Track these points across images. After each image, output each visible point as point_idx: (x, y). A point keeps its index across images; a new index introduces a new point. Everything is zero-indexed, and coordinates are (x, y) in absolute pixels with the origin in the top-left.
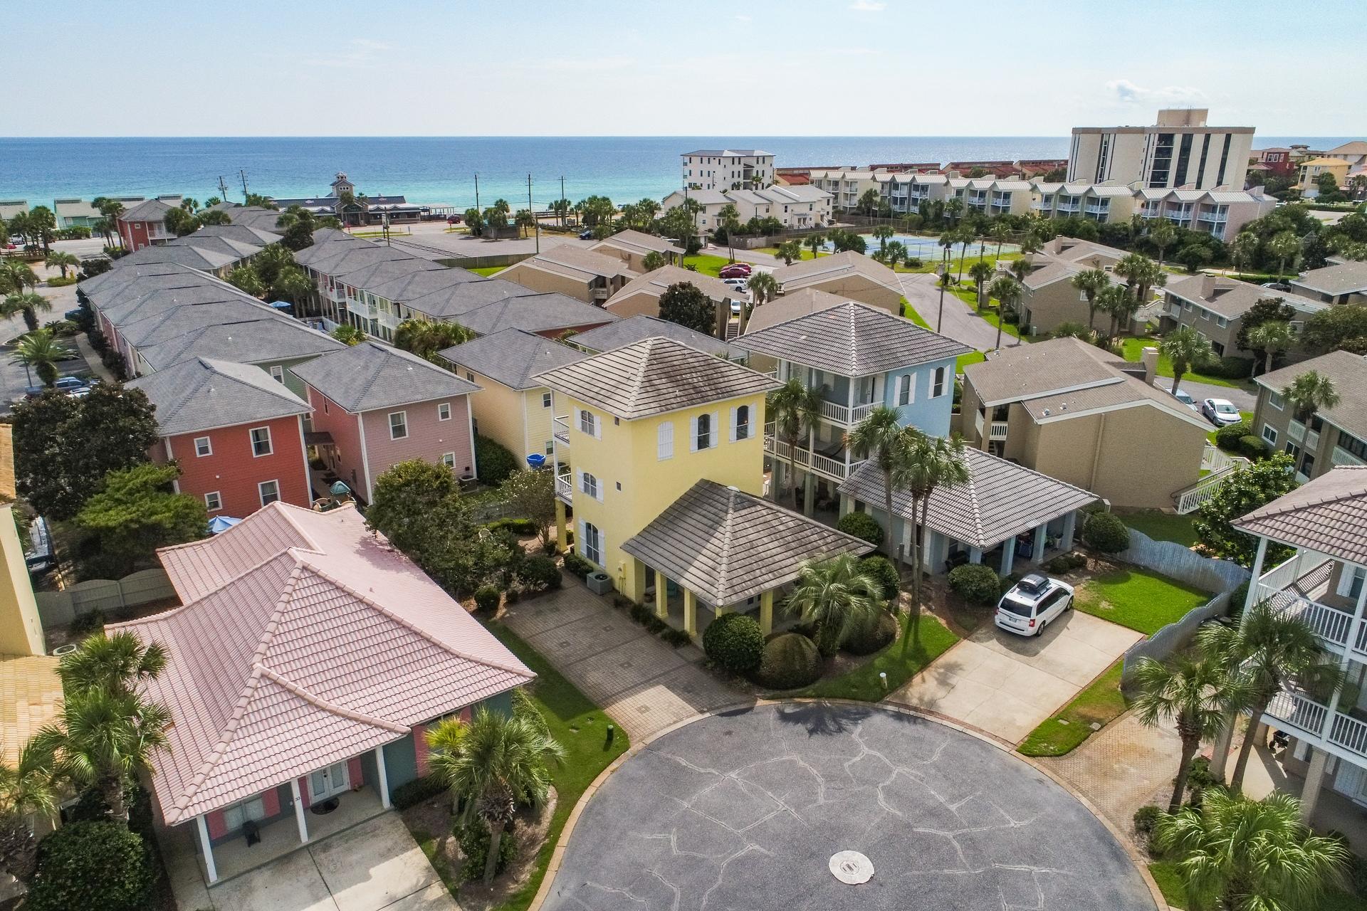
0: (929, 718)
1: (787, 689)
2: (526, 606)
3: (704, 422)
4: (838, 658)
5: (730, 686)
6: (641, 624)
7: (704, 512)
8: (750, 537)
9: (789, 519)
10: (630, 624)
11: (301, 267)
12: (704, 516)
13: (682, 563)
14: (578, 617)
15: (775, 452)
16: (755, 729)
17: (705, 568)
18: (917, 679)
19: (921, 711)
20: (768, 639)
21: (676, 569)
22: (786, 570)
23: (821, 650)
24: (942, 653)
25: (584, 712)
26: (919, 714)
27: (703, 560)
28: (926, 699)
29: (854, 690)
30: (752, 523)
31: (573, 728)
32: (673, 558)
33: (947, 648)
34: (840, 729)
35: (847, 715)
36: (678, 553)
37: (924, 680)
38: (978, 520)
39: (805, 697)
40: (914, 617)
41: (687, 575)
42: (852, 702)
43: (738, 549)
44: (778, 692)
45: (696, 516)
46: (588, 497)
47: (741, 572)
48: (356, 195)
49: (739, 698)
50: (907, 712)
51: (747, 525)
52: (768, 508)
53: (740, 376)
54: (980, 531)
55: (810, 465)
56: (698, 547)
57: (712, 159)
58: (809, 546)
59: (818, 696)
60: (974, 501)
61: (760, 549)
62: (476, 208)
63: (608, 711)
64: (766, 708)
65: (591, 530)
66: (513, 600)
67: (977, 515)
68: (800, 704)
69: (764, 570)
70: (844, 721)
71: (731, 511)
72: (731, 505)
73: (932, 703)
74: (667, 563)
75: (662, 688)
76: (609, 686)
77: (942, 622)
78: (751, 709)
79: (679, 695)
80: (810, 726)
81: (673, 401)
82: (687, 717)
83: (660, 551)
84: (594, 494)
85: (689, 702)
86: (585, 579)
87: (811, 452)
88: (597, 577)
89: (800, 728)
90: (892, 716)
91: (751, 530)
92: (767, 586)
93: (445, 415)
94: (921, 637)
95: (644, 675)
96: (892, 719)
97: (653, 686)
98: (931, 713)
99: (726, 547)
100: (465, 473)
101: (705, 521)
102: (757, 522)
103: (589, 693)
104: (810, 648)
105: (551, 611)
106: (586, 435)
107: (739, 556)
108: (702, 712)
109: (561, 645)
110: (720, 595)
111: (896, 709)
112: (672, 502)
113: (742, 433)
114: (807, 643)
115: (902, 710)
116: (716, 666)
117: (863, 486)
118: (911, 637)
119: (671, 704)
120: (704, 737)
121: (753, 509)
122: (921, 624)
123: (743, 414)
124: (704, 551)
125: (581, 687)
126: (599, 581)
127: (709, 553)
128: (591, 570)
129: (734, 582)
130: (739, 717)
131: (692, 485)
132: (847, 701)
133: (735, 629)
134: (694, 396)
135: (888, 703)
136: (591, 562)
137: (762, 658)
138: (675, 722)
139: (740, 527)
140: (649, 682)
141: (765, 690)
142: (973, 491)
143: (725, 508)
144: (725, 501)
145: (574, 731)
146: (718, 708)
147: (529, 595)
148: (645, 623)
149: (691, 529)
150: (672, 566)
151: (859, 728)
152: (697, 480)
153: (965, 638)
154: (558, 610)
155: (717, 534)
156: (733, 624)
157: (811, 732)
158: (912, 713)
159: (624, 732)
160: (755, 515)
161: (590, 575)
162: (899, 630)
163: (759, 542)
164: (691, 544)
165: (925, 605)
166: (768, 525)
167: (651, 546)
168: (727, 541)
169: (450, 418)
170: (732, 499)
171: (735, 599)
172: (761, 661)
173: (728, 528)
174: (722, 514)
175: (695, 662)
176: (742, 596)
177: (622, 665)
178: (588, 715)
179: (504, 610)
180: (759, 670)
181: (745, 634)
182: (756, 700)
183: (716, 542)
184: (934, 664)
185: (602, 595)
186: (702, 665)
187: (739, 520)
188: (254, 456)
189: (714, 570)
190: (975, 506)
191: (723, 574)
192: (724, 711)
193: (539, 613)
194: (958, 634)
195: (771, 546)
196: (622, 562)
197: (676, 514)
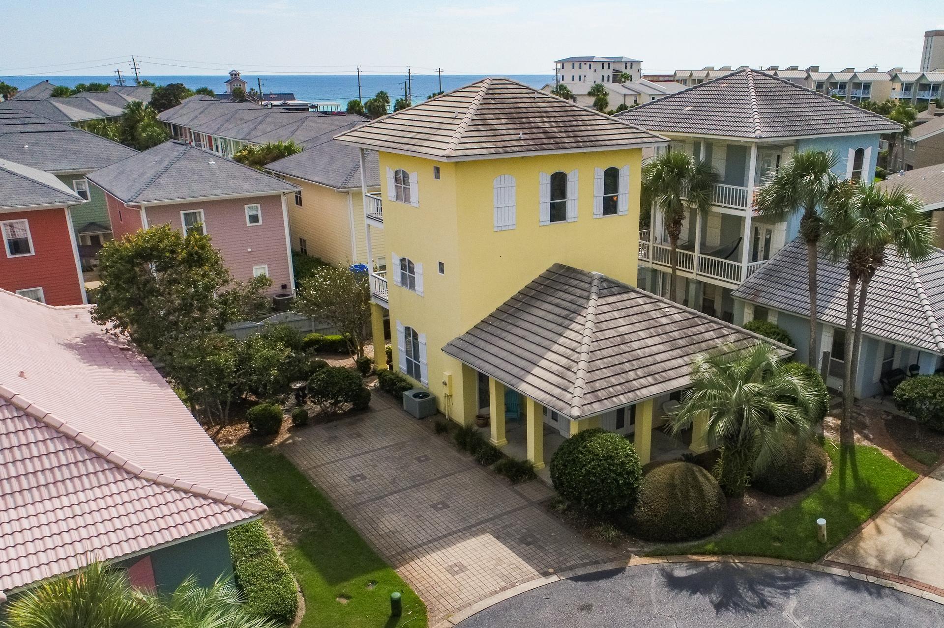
0: (899, 587)
1: (675, 540)
2: (320, 432)
3: (559, 184)
4: (749, 501)
5: (589, 536)
6: (468, 454)
7: (558, 301)
8: (621, 329)
9: (674, 310)
10: (454, 453)
11: (165, 124)
12: (557, 306)
13: (523, 363)
14: (385, 444)
15: (650, 260)
16: (629, 600)
17: (555, 368)
18: (868, 529)
19: (885, 576)
20: (647, 469)
21: (515, 371)
22: (672, 374)
23: (723, 487)
24: (897, 494)
25: (365, 571)
26: (883, 582)
27: (552, 359)
28: (889, 557)
29: (777, 544)
30: (623, 313)
31: (342, 596)
32: (512, 358)
33: (903, 487)
34: (763, 604)
35: (770, 581)
36: (519, 351)
37: (879, 531)
38: (932, 319)
39: (704, 554)
40: (847, 448)
41: (530, 378)
42: (777, 562)
43: (603, 344)
44: (661, 546)
45: (545, 306)
46: (406, 290)
47: (607, 372)
48: (247, 90)
49: (601, 554)
50: (863, 577)
51: (616, 314)
52: (645, 296)
53: (608, 127)
54: (936, 332)
55: (695, 270)
56: (546, 343)
57: (583, 64)
58: (703, 345)
59: (723, 553)
60: (923, 296)
61: (635, 345)
62: (358, 99)
63: (404, 571)
64: (645, 570)
65: (411, 335)
66: (301, 423)
67: (930, 313)
68: (696, 564)
69: (640, 373)
70: (767, 592)
71: (594, 296)
72: (594, 289)
73: (900, 563)
74: (503, 365)
75: (488, 539)
76: (409, 537)
77: (889, 454)
78: (621, 570)
79: (512, 548)
80: (715, 598)
81: (514, 143)
82: (523, 582)
83: (494, 350)
84: (412, 286)
85: (527, 559)
86: (399, 399)
87: (696, 254)
88: (416, 396)
89: (702, 601)
90: (842, 583)
91: (622, 322)
92: (645, 392)
93: (254, 219)
94: (863, 473)
95: (464, 520)
96: (840, 589)
97: (475, 534)
98: (904, 580)
99: (586, 340)
100: (281, 291)
101: (557, 310)
102: (631, 311)
103: (378, 544)
104: (709, 482)
105: (350, 436)
106: (401, 204)
107: (605, 353)
108: (546, 574)
109: (353, 479)
110: (576, 401)
111: (845, 573)
112: (514, 292)
113: (610, 207)
114: (704, 476)
115: (855, 575)
116: (569, 508)
117: (766, 289)
118: (849, 473)
119: (499, 561)
120: (546, 613)
121: (625, 296)
122: (858, 456)
123: (612, 178)
124: (555, 347)
125: (369, 536)
126: (417, 400)
127: (562, 350)
128: (410, 387)
129: (598, 385)
130: (603, 583)
131: (542, 271)
132: (768, 561)
133: (598, 451)
134: (545, 141)
135: (831, 564)
136: (411, 380)
137: (638, 496)
138: (503, 589)
139: (607, 316)
140: (470, 530)
141: (641, 543)
142: (919, 285)
143: (585, 294)
144: (586, 286)
145: (344, 601)
146: (571, 568)
147: (326, 418)
148: (473, 451)
149: (538, 321)
150: (509, 368)
151: (792, 603)
152: (549, 265)
153: (925, 475)
154: (359, 435)
155: (574, 326)
156: (595, 444)
157: (718, 607)
158: (871, 579)
159: (421, 604)
160: (628, 304)
161: (406, 393)
162: (829, 464)
163: (633, 337)
164: (537, 339)
165: (860, 433)
166: (645, 317)
167: (483, 345)
168: (587, 332)
169: (261, 223)
170: (595, 282)
171: (597, 407)
172: (635, 500)
173: (590, 317)
174: (581, 301)
175: (541, 503)
176: (608, 404)
177: (434, 506)
178: (369, 576)
179: (287, 435)
180: (633, 512)
181: (611, 457)
182: (629, 557)
183: (572, 335)
184: (889, 508)
185: (421, 418)
186: (550, 506)
187: (606, 308)
188: (9, 255)
189: (568, 369)
190: (925, 302)
191: (581, 374)
192: (581, 572)
193: (333, 439)
194: (914, 470)
195: (650, 342)
196: (447, 373)
197: (519, 305)
